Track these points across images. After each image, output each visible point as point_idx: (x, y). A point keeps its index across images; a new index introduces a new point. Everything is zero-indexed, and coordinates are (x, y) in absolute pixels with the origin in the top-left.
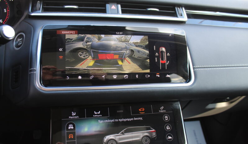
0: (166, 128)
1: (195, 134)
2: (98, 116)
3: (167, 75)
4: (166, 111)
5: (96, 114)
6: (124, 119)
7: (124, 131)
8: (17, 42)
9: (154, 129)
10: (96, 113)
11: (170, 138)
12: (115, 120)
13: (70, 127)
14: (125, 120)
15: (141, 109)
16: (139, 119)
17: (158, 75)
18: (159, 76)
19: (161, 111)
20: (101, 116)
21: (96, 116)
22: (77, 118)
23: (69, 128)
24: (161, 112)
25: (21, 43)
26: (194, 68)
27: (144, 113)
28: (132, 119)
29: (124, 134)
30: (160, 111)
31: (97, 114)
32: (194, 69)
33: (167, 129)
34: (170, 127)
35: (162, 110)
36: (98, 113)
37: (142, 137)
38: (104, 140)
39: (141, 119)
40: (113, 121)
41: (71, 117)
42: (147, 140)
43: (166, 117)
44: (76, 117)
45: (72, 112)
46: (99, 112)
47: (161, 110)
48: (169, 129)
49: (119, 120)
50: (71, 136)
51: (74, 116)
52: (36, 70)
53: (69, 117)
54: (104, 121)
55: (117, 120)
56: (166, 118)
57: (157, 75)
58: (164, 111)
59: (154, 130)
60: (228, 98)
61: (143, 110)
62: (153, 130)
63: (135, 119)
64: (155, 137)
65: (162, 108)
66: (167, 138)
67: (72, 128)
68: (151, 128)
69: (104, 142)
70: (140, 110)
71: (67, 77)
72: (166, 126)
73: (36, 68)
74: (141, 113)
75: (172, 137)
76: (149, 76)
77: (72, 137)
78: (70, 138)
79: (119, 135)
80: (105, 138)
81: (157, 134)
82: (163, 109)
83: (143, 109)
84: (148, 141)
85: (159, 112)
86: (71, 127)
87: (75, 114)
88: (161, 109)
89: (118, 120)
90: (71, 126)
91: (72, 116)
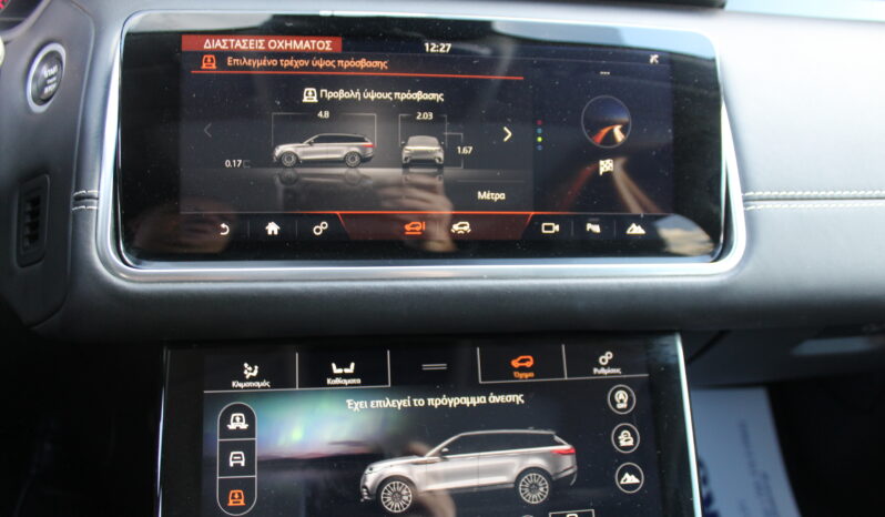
0: (617, 441)
1: (745, 438)
2: (346, 382)
3: (634, 226)
4: (624, 372)
5: (338, 375)
6: (450, 395)
7: (446, 447)
8: (40, 81)
9: (569, 442)
10: (340, 371)
11: (630, 479)
12: (412, 402)
13: (235, 421)
14: (453, 402)
15: (520, 361)
16: (511, 398)
17: (593, 223)
18: (596, 229)
19: (603, 371)
20: (359, 381)
21: (338, 381)
22: (262, 388)
23: (232, 426)
24: (601, 375)
25: (54, 86)
26: (746, 200)
27: (531, 375)
28: (481, 400)
29: (445, 460)
30: (595, 370)
31: (344, 376)
32: (745, 206)
33: (623, 443)
34: (634, 435)
35: (606, 367)
36: (347, 371)
37: (516, 471)
38: (365, 480)
39: (518, 399)
40: (404, 403)
41: (241, 385)
42: (538, 487)
43: (621, 396)
44: (258, 384)
45: (246, 365)
46: (348, 367)
47: (599, 367)
48: (631, 443)
49: (431, 401)
50: (237, 459)
51: (252, 379)
52: (98, 199)
53: (234, 384)
54: (369, 405)
55: (419, 402)
56: (622, 401)
57: (589, 226)
58: (614, 371)
59: (567, 447)
61: (529, 364)
62: (561, 444)
63: (494, 399)
64: (571, 476)
65: (607, 357)
66: (619, 480)
67: (244, 426)
68: (557, 439)
69: (365, 487)
70: (515, 363)
71: (223, 226)
72: (618, 433)
73: (99, 189)
74: (521, 375)
75: (638, 477)
76: (556, 228)
77: (243, 463)
78: (232, 464)
79: (426, 463)
80: (368, 471)
81: (579, 462)
82: (611, 364)
83: (528, 360)
84: (542, 489)
85: (592, 374)
86: (238, 423)
87: (255, 373)
88: (603, 360)
89: (426, 402)
90: (238, 419)
91: (242, 379)
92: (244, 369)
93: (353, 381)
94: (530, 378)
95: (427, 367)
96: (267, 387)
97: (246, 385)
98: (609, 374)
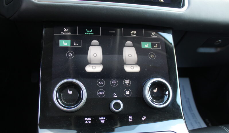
2: (90, 34)
4: (158, 37)
5: (88, 32)
15: (133, 32)
19: (153, 36)
21: (88, 33)
24: (153, 37)
35: (154, 35)
36: (90, 31)
41: (63, 33)
44: (68, 33)
45: (65, 29)
47: (152, 35)
51: (66, 32)
53: (61, 33)
58: (156, 36)
60: (220, 41)
61: (135, 33)
74: (133, 35)
83: (135, 32)
85: (150, 37)
87: (67, 31)
88: (153, 34)
91: (64, 32)
92: (64, 29)
93: (92, 34)
94: (135, 36)
95: (110, 32)
96: (70, 34)
97: (64, 33)
98: (154, 37)
